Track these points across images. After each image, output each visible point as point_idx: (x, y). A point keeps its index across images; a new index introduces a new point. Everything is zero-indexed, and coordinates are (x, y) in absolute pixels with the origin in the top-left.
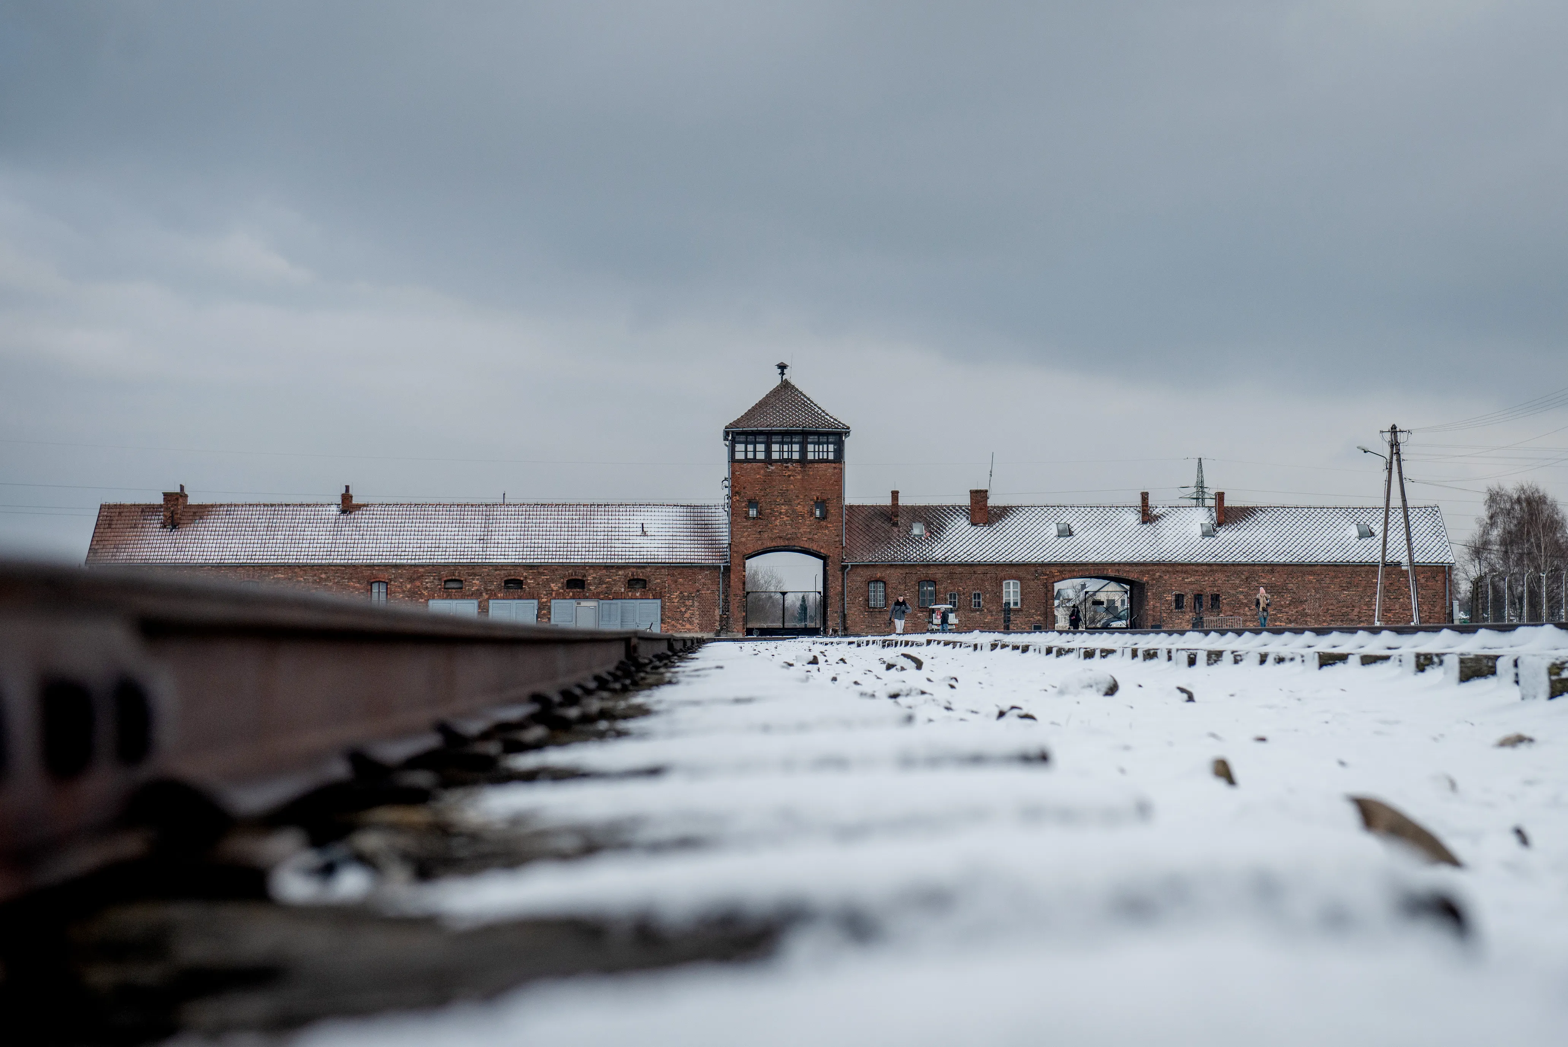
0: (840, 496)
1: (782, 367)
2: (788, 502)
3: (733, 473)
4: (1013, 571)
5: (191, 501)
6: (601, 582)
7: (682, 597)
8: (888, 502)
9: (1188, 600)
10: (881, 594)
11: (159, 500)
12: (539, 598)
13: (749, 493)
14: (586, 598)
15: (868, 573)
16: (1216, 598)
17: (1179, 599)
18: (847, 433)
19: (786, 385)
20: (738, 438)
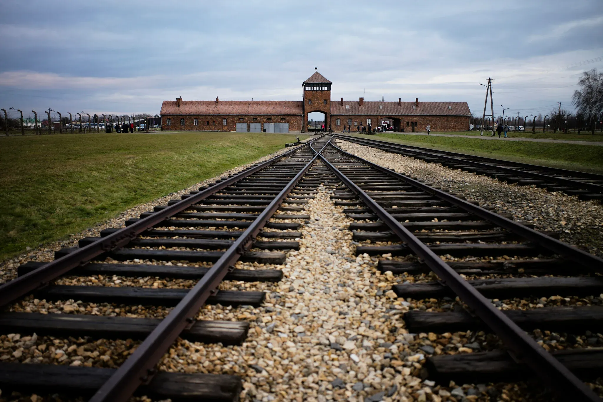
0: (330, 99)
1: (316, 68)
2: (318, 100)
3: (305, 93)
4: (370, 117)
5: (183, 100)
6: (275, 119)
7: (293, 123)
8: (340, 100)
9: (410, 124)
10: (339, 122)
11: (176, 100)
12: (261, 122)
13: (309, 98)
14: (272, 123)
15: (337, 117)
16: (416, 123)
17: (408, 123)
18: (331, 83)
19: (317, 73)
20: (306, 85)
